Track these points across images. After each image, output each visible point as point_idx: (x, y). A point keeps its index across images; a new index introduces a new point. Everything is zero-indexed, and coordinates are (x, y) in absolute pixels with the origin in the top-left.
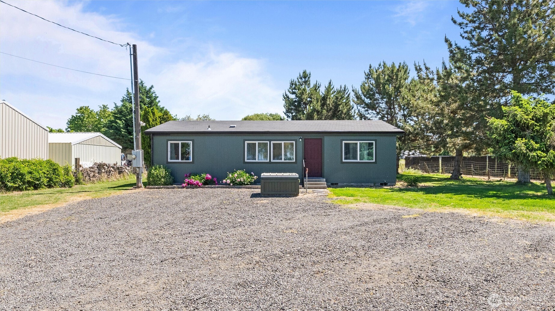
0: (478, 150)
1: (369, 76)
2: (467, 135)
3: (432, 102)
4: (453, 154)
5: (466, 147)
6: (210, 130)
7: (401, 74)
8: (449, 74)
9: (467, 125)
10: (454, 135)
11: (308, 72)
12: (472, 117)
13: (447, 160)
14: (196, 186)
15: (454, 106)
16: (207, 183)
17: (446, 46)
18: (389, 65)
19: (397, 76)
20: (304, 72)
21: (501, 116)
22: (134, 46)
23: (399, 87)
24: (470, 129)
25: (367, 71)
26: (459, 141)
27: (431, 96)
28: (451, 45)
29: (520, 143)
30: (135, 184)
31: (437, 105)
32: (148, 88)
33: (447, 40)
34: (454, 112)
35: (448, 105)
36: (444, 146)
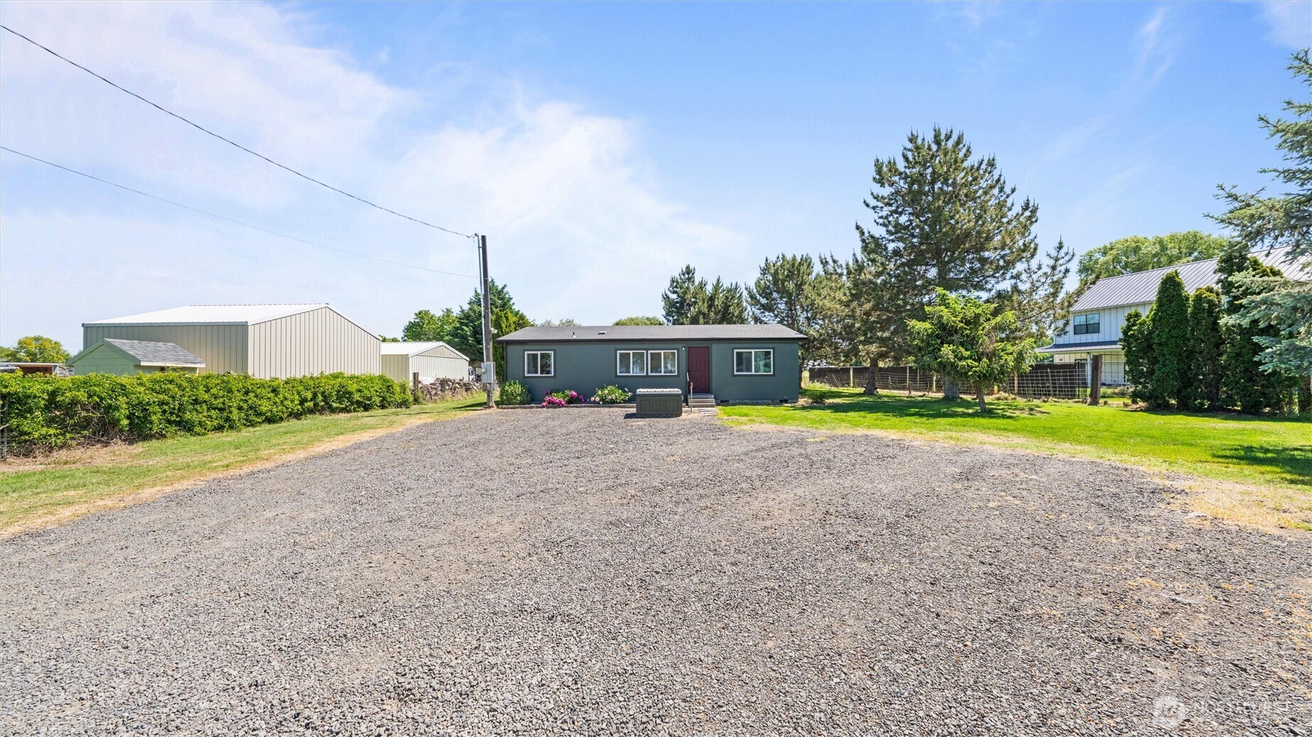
0: (896, 359)
1: (764, 271)
2: (883, 341)
3: (841, 302)
4: (867, 364)
5: (882, 356)
6: (574, 337)
7: (804, 268)
8: (860, 268)
9: (883, 329)
10: (867, 342)
11: (691, 267)
12: (889, 319)
13: (859, 371)
14: (559, 405)
15: (867, 306)
16: (572, 401)
17: (857, 234)
18: (789, 257)
19: (799, 270)
20: (688, 267)
21: (924, 318)
22: (484, 238)
23: (801, 284)
24: (886, 334)
25: (763, 265)
26: (873, 348)
27: (839, 295)
28: (862, 233)
29: (947, 350)
30: (485, 404)
31: (847, 305)
32: (500, 288)
33: (858, 228)
34: (867, 314)
35: (861, 305)
36: (856, 355)
